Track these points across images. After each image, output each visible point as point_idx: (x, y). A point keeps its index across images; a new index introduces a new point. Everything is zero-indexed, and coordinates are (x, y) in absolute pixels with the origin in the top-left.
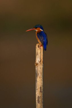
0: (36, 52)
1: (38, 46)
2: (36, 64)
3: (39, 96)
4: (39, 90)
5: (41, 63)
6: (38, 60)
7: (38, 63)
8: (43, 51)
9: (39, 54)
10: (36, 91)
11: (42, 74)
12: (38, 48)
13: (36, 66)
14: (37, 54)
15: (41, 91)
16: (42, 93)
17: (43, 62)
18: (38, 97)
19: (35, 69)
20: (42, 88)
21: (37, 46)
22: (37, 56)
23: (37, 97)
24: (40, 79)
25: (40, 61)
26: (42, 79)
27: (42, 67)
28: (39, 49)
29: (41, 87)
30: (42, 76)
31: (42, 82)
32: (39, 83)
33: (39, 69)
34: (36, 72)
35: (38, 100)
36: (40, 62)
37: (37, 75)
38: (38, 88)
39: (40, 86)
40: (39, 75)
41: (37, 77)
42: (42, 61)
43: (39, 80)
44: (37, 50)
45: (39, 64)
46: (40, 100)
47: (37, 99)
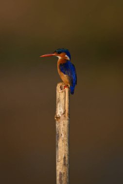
0: (58, 97)
1: (60, 87)
2: (57, 118)
3: (62, 172)
4: (62, 161)
5: (65, 116)
6: (60, 111)
7: (60, 115)
8: (69, 95)
9: (62, 101)
10: (57, 163)
11: (67, 134)
12: (60, 91)
13: (57, 122)
14: (59, 101)
15: (65, 164)
16: (67, 168)
17: (69, 115)
18: (61, 174)
19: (56, 126)
20: (67, 159)
21: (58, 87)
22: (59, 104)
23: (58, 173)
24: (64, 144)
25: (63, 112)
26: (66, 143)
27: (66, 122)
28: (62, 92)
29: (65, 158)
30: (66, 138)
31: (67, 148)
32: (62, 150)
33: (62, 126)
34: (57, 131)
35: (60, 179)
36: (63, 114)
37: (58, 136)
38: (60, 158)
39: (64, 156)
40: (62, 137)
41: (58, 140)
42: (67, 112)
43: (61, 145)
44: (58, 94)
45: (62, 117)
46: (64, 178)
47: (58, 178)
